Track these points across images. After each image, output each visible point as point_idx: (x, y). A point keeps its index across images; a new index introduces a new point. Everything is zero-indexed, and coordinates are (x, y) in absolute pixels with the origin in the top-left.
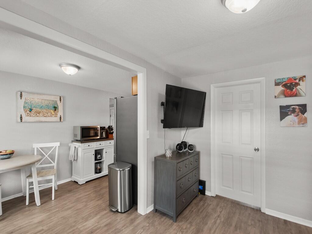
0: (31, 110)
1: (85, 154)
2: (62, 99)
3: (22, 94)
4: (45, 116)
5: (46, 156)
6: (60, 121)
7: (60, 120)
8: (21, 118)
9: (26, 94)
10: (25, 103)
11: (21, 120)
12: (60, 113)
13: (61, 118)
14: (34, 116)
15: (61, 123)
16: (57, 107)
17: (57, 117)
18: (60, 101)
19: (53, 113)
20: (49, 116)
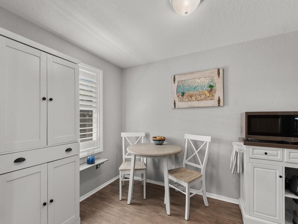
0: (183, 94)
1: (256, 169)
2: (221, 72)
3: (175, 77)
4: (198, 100)
5: (196, 152)
6: (219, 106)
7: (219, 103)
8: (175, 103)
9: (179, 76)
10: (178, 87)
11: (175, 106)
12: (219, 93)
13: (219, 101)
14: (187, 101)
15: (219, 109)
16: (214, 85)
17: (213, 99)
18: (218, 76)
19: (208, 95)
20: (203, 100)
